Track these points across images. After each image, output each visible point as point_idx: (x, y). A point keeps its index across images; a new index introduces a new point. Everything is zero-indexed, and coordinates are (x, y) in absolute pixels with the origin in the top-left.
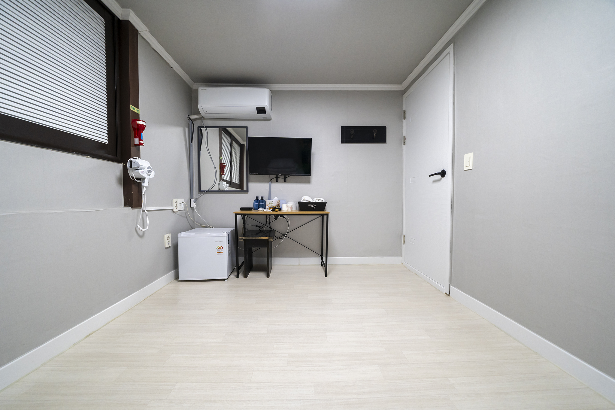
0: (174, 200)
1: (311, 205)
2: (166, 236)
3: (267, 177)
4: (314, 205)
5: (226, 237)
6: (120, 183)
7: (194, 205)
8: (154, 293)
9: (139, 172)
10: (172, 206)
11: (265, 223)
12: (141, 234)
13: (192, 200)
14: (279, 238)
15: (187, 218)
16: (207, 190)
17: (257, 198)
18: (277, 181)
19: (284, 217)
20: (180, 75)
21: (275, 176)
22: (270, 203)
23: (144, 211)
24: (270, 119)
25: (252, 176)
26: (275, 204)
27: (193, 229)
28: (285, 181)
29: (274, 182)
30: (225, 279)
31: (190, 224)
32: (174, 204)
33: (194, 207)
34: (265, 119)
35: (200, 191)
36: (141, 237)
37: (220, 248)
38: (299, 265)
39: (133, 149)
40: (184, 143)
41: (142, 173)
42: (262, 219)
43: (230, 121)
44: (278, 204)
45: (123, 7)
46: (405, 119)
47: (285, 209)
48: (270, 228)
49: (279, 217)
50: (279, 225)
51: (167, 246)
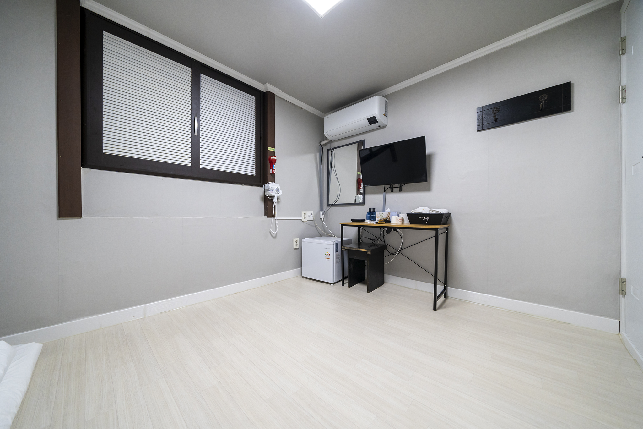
0: (303, 212)
1: (422, 217)
2: (295, 240)
3: (381, 188)
4: (426, 218)
5: (332, 246)
6: (263, 200)
7: (322, 217)
8: (283, 281)
9: (269, 192)
10: (301, 217)
11: (378, 237)
12: (274, 235)
13: (321, 212)
14: (392, 254)
15: (316, 227)
16: (332, 204)
17: (370, 209)
18: (391, 192)
19: (397, 231)
20: (312, 112)
21: (389, 186)
22: (381, 215)
23: (275, 220)
24: (385, 126)
25: (368, 188)
26: (385, 216)
27: (322, 236)
28: (400, 191)
29: (389, 193)
30: (331, 284)
31: (320, 233)
32: (303, 216)
33: (322, 218)
34: (380, 127)
35: (328, 205)
36: (274, 238)
37: (327, 254)
38: (416, 289)
39: (269, 177)
40: (315, 166)
41: (271, 192)
42: (376, 232)
43: (351, 138)
44: (389, 217)
45: (264, 83)
46: (623, 53)
47: (395, 221)
48: (384, 242)
49: (393, 231)
50: (392, 240)
51: (295, 247)
